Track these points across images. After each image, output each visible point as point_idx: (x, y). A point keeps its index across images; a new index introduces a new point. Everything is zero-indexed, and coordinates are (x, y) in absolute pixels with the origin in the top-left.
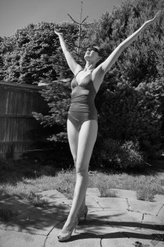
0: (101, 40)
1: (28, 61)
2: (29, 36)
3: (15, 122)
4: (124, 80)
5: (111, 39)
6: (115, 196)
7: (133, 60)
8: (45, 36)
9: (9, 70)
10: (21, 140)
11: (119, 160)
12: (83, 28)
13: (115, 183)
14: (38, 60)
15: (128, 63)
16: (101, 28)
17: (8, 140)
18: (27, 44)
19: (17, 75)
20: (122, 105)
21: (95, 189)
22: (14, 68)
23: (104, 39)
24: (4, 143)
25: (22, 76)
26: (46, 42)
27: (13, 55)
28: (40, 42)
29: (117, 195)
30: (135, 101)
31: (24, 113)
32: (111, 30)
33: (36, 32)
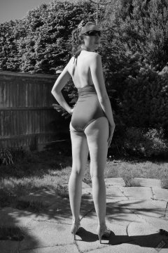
0: (120, 20)
1: (44, 47)
2: (43, 19)
3: (36, 115)
4: (147, 65)
5: (132, 18)
6: (139, 186)
7: (157, 42)
8: (59, 18)
9: (24, 57)
10: (44, 132)
11: (143, 149)
12: (101, 6)
13: (139, 172)
14: (54, 45)
15: (151, 45)
16: (120, 6)
17: (31, 133)
18: (41, 27)
19: (33, 62)
20: (145, 91)
21: (120, 179)
22: (29, 55)
23: (124, 19)
24: (28, 136)
25: (38, 63)
26: (61, 24)
27: (27, 40)
28: (55, 24)
29: (141, 184)
30: (159, 87)
31: (44, 105)
32: (132, 8)
33: (49, 13)
